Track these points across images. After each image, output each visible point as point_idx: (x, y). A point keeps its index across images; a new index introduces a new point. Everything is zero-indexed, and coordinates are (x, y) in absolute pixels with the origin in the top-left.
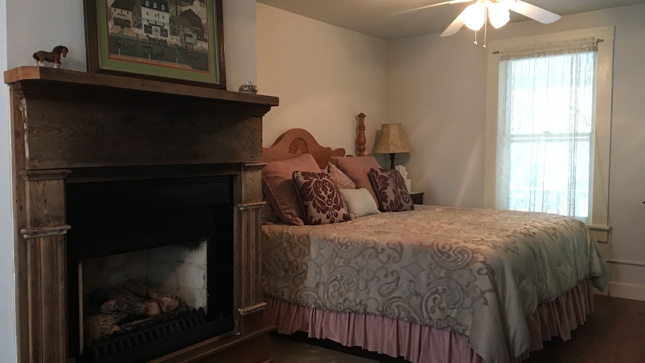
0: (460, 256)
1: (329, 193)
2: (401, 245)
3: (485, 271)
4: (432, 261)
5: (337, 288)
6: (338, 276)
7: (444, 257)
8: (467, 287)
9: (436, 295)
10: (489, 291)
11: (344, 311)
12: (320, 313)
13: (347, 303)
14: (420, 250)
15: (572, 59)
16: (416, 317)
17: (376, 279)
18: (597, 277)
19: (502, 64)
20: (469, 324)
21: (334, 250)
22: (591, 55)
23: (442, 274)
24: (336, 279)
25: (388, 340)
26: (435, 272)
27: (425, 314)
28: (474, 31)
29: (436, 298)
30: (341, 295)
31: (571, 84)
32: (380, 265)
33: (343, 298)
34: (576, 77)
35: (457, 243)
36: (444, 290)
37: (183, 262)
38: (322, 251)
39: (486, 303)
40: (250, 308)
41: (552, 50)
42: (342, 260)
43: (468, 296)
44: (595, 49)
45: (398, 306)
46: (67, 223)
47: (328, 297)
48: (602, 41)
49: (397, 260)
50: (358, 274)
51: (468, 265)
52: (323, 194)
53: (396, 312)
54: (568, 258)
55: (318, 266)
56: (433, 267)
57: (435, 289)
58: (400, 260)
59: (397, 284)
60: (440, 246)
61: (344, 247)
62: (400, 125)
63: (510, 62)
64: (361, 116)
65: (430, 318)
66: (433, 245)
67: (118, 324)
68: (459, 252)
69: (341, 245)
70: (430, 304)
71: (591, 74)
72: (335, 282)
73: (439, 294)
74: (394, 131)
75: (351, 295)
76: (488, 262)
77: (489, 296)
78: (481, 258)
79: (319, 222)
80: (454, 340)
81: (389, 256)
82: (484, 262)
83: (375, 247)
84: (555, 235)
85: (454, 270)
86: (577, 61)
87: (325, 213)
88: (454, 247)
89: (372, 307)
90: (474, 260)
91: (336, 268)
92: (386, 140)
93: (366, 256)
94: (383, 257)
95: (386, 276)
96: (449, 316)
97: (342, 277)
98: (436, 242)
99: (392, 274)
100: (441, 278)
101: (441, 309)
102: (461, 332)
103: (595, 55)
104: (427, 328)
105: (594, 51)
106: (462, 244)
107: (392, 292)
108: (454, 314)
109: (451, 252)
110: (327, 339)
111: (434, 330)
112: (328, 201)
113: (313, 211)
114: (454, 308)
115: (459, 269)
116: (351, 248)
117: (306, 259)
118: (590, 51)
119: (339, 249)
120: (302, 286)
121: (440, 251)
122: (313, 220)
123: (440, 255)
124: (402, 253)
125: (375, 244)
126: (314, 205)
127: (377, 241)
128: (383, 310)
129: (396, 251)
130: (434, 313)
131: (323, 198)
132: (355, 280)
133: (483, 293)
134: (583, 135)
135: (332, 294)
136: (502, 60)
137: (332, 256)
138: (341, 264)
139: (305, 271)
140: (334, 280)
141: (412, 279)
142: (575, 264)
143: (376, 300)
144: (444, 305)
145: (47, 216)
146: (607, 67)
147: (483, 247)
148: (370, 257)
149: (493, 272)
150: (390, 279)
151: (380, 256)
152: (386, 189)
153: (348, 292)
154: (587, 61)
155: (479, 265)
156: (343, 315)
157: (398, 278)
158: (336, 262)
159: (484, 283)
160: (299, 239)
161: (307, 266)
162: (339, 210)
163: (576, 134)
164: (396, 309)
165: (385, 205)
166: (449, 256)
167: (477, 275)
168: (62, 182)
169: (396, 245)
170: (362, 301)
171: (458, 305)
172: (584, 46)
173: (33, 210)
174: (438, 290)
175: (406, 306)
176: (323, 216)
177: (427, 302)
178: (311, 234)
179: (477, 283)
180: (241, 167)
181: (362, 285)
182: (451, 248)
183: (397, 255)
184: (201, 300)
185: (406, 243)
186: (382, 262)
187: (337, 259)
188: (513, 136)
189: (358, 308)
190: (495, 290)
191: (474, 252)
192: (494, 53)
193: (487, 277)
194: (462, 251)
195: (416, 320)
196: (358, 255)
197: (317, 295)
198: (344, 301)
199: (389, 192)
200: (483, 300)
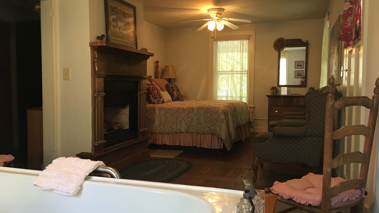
0: (214, 109)
1: (157, 92)
2: (193, 107)
3: (223, 113)
4: (205, 112)
5: (168, 125)
6: (169, 120)
7: (209, 110)
8: (217, 118)
9: (207, 123)
10: (224, 119)
11: (171, 133)
12: (161, 135)
13: (173, 130)
14: (199, 109)
15: (241, 42)
16: (199, 131)
17: (184, 120)
18: (252, 122)
19: (215, 42)
20: (219, 130)
21: (166, 111)
22: (247, 41)
23: (209, 115)
24: (168, 122)
25: (189, 141)
26: (206, 115)
27: (203, 130)
28: (211, 31)
29: (206, 124)
30: (170, 127)
31: (241, 52)
32: (185, 115)
33: (171, 128)
34: (242, 49)
35: (213, 105)
36: (209, 121)
37: (119, 113)
38: (161, 112)
39: (224, 123)
40: (143, 129)
41: (234, 38)
42: (170, 114)
43: (217, 122)
44: (249, 39)
45: (192, 128)
46: (104, 93)
47: (165, 128)
48: (251, 36)
49: (192, 112)
50: (177, 119)
51: (217, 112)
52: (155, 92)
53: (192, 130)
54: (243, 114)
55: (159, 118)
56: (205, 113)
57: (206, 121)
58: (193, 112)
59: (192, 121)
60: (207, 107)
61: (170, 110)
62: (173, 66)
63: (217, 42)
64: (157, 62)
65: (204, 131)
66: (204, 106)
67: (107, 131)
68: (214, 108)
69: (169, 109)
70: (204, 126)
71: (247, 48)
72: (168, 123)
73: (207, 122)
74: (170, 69)
75: (175, 127)
76: (223, 110)
77: (224, 120)
78: (221, 109)
79: (154, 103)
80: (212, 137)
81: (189, 111)
82: (222, 110)
83: (183, 109)
84: (239, 105)
85: (212, 114)
86: (242, 43)
87: (156, 99)
88: (212, 106)
89: (183, 130)
90: (219, 110)
91: (167, 117)
92: (167, 73)
93: (180, 112)
94: (186, 112)
95: (188, 118)
96: (211, 129)
97: (170, 121)
98: (205, 106)
99: (190, 118)
100: (208, 117)
101: (208, 127)
102: (215, 133)
103: (248, 41)
104: (203, 135)
105: (248, 39)
106: (214, 105)
107: (190, 124)
108: (213, 128)
109: (211, 108)
110: (165, 144)
111: (206, 135)
112: (157, 95)
113: (152, 98)
114: (213, 126)
115: (214, 113)
116: (173, 110)
117: (154, 116)
118: (247, 39)
119: (168, 111)
120: (153, 126)
121: (207, 108)
122: (152, 102)
123: (207, 109)
124: (193, 110)
125: (183, 108)
126: (152, 96)
127: (183, 107)
128: (187, 130)
129: (191, 109)
130: (206, 129)
131: (155, 94)
132: (175, 121)
133: (222, 120)
134: (245, 71)
135: (166, 127)
136: (215, 41)
137: (166, 113)
138: (170, 116)
139: (154, 120)
140: (167, 122)
141: (197, 118)
142: (245, 116)
143: (185, 127)
144: (209, 126)
145: (101, 90)
146: (253, 46)
147: (221, 106)
148: (181, 112)
149: (225, 113)
150: (189, 119)
151: (185, 112)
152: (174, 92)
153: (173, 126)
154: (246, 43)
155: (220, 111)
156: (170, 135)
157: (192, 119)
158: (167, 115)
159: (223, 117)
160: (150, 108)
161: (155, 118)
162: (161, 99)
163: (242, 71)
164: (192, 129)
165: (174, 98)
166: (210, 109)
167: (220, 114)
168: (103, 79)
169: (191, 108)
170: (179, 128)
171: (214, 125)
172: (245, 37)
173: (98, 87)
174: (207, 121)
175: (196, 128)
176: (156, 101)
177: (203, 125)
178: (155, 106)
179: (220, 117)
180: (142, 78)
181: (179, 123)
182: (211, 107)
183: (191, 111)
184: (127, 127)
185: (194, 107)
186: (185, 114)
187: (168, 115)
188: (219, 72)
189: (177, 131)
190: (226, 119)
191: (218, 107)
192: (211, 38)
193: (224, 115)
194: (215, 108)
195: (199, 132)
196: (177, 112)
197: (160, 128)
198: (172, 129)
199: (175, 93)
200: (223, 122)
